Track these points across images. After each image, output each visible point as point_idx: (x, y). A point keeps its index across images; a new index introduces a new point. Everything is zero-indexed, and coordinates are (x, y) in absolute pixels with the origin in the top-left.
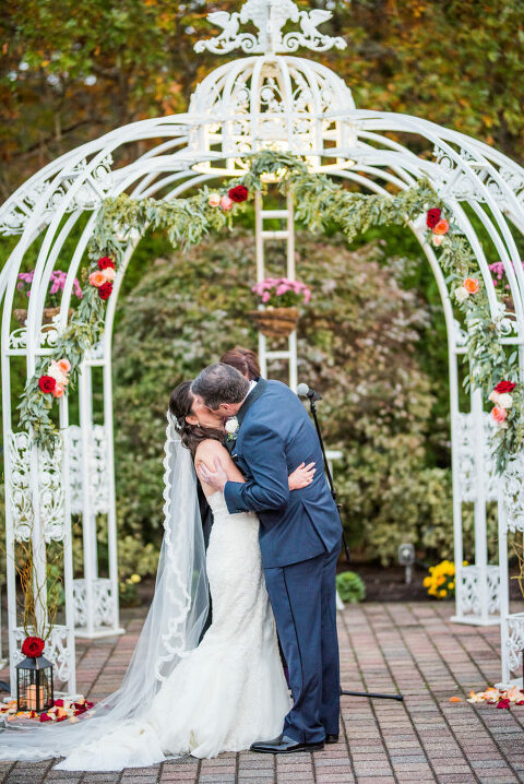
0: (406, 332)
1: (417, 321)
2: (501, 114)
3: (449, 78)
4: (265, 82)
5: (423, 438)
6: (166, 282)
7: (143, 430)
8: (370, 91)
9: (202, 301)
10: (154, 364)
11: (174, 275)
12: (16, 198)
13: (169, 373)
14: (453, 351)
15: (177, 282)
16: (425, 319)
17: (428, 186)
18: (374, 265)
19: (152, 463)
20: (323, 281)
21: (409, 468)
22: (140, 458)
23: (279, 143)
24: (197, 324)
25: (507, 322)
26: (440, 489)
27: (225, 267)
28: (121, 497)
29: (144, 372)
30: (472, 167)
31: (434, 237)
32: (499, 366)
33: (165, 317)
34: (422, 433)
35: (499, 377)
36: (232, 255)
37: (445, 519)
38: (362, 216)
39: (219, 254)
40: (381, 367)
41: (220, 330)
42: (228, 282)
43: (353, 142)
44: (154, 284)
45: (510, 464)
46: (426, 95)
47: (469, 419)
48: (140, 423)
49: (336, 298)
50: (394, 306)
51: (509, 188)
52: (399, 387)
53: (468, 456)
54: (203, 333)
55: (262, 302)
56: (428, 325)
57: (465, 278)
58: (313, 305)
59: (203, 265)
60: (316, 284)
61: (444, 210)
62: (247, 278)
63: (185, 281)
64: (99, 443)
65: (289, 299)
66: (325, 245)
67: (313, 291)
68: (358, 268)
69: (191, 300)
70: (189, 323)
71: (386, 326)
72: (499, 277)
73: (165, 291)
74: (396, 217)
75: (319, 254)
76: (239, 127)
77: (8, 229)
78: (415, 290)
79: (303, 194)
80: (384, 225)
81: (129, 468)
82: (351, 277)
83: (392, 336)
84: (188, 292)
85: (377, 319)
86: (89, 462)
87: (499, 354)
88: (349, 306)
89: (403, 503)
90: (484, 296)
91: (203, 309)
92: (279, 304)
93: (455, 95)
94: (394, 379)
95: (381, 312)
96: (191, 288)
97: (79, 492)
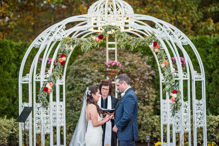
0: (148, 77)
1: (152, 74)
2: (176, 17)
3: (162, 6)
4: (109, 6)
5: (153, 107)
6: (82, 62)
7: (74, 103)
8: (140, 10)
9: (91, 67)
10: (78, 85)
11: (84, 60)
12: (39, 37)
13: (82, 87)
14: (161, 82)
15: (84, 62)
16: (154, 73)
17: (154, 35)
18: (140, 58)
19: (77, 113)
20: (126, 62)
21: (149, 115)
22: (73, 111)
23: (112, 23)
24: (90, 74)
25: (175, 74)
26: (158, 121)
27: (98, 58)
28: (68, 122)
29: (75, 87)
30: (166, 30)
31: (155, 50)
32: (173, 86)
33: (81, 72)
34: (153, 105)
35: (173, 89)
36: (100, 54)
37: (159, 130)
38: (135, 44)
39: (97, 54)
40: (141, 86)
41: (96, 75)
42: (99, 62)
43: (133, 23)
44: (78, 62)
45: (176, 113)
46: (155, 11)
47: (165, 101)
48: (74, 101)
49: (129, 67)
50: (145, 69)
51: (177, 37)
52: (146, 92)
53: (165, 112)
54: (92, 76)
55: (108, 68)
56: (155, 75)
57: (164, 61)
58: (122, 69)
59: (92, 57)
60: (124, 63)
61: (158, 42)
62: (104, 61)
63: (87, 62)
64: (61, 106)
65: (115, 67)
66: (126, 52)
67: (123, 65)
68: (135, 58)
69: (88, 67)
70: (87, 73)
71: (143, 75)
72: (174, 61)
73: (81, 64)
74: (145, 44)
75: (124, 55)
76: (101, 18)
77: (36, 46)
78: (151, 65)
79: (119, 37)
80: (141, 46)
81: (70, 114)
82: (133, 61)
83: (145, 78)
84: (88, 65)
85: (140, 73)
86: (58, 112)
87: (173, 83)
88: (133, 69)
89: (147, 125)
90: (169, 66)
91: (92, 69)
92: (113, 68)
93: (163, 11)
94: (145, 90)
95: (142, 71)
96: (89, 64)
97: (55, 120)
